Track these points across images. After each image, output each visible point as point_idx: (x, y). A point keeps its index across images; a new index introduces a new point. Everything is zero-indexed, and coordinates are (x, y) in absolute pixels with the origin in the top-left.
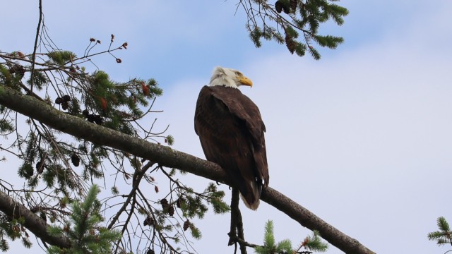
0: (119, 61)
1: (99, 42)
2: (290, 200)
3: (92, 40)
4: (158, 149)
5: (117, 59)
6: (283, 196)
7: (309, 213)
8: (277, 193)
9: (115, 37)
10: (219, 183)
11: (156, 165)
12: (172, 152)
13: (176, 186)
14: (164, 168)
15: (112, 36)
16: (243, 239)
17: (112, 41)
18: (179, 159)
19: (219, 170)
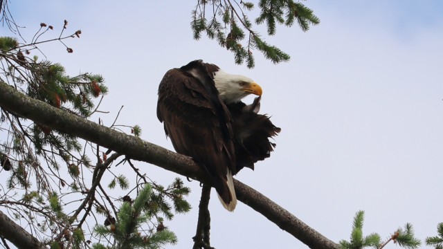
0: (70, 51)
1: (51, 27)
2: (268, 200)
3: (43, 25)
4: (127, 139)
5: (68, 49)
6: (260, 195)
7: (289, 214)
8: (255, 192)
9: (68, 24)
10: (190, 179)
11: (123, 157)
12: (142, 143)
13: (142, 181)
14: (131, 160)
15: (66, 22)
16: (209, 244)
17: (65, 27)
18: (150, 151)
19: (192, 164)
